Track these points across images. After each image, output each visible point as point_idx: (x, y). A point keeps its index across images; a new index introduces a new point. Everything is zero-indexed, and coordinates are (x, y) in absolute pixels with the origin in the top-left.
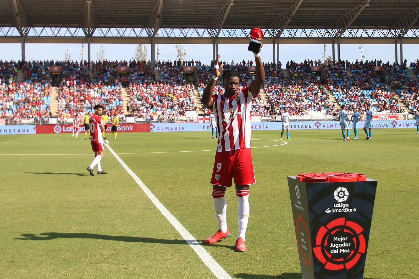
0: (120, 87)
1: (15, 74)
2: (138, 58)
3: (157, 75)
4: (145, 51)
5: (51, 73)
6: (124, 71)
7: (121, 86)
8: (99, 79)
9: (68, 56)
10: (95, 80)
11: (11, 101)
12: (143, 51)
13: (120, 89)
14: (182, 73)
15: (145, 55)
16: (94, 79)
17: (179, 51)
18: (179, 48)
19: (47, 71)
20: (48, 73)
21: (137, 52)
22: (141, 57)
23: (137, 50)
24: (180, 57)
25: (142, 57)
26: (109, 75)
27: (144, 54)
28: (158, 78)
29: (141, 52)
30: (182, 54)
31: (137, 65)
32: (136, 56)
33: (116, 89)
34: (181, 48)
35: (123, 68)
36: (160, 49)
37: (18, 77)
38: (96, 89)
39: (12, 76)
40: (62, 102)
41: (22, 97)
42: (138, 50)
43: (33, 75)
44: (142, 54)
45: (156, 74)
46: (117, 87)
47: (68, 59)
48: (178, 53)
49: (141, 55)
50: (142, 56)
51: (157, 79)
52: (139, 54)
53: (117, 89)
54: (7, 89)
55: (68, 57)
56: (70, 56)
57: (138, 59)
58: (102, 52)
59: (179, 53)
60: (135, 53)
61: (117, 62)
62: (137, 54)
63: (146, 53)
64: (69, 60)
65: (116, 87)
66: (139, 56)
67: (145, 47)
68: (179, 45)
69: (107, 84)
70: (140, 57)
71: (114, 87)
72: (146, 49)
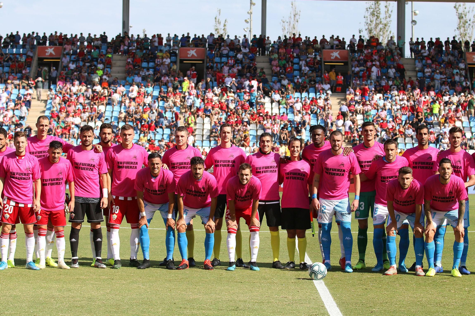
0: (327, 94)
1: (108, 64)
2: (370, 31)
3: (408, 70)
4: (388, 15)
5: (181, 61)
6: (336, 60)
7: (329, 92)
8: (282, 76)
9: (222, 24)
10: (275, 78)
11: (97, 120)
12: (382, 16)
13: (326, 100)
14: (462, 66)
15: (385, 25)
16: (273, 76)
17: (460, 17)
18: (460, 11)
19: (173, 58)
20: (175, 63)
21: (370, 17)
22: (378, 29)
23: (369, 13)
24: (462, 29)
25: (381, 29)
26: (306, 69)
27: (384, 22)
28: (410, 78)
29: (378, 17)
30: (467, 24)
31: (366, 47)
32: (367, 27)
33: (318, 98)
34: (466, 10)
35: (336, 54)
36: (417, 12)
37: (114, 69)
38: (277, 97)
39: (100, 66)
40: (203, 124)
41: (120, 112)
42: (373, 14)
43: (144, 64)
44: (381, 22)
45: (406, 67)
46: (320, 94)
47: (221, 32)
48: (459, 20)
49: (377, 25)
50: (381, 26)
51: (407, 79)
52: (374, 22)
53: (320, 97)
54: (90, 93)
55: (221, 27)
56: (225, 25)
57: (370, 33)
58: (293, 17)
59: (462, 21)
60: (364, 20)
61: (323, 40)
62: (369, 22)
63: (388, 19)
64: (222, 35)
65: (318, 94)
66: (373, 26)
67: (386, 7)
68: (462, 4)
69: (299, 88)
70: (376, 28)
71: (314, 94)
72: (389, 12)
